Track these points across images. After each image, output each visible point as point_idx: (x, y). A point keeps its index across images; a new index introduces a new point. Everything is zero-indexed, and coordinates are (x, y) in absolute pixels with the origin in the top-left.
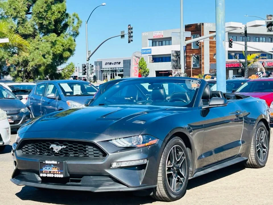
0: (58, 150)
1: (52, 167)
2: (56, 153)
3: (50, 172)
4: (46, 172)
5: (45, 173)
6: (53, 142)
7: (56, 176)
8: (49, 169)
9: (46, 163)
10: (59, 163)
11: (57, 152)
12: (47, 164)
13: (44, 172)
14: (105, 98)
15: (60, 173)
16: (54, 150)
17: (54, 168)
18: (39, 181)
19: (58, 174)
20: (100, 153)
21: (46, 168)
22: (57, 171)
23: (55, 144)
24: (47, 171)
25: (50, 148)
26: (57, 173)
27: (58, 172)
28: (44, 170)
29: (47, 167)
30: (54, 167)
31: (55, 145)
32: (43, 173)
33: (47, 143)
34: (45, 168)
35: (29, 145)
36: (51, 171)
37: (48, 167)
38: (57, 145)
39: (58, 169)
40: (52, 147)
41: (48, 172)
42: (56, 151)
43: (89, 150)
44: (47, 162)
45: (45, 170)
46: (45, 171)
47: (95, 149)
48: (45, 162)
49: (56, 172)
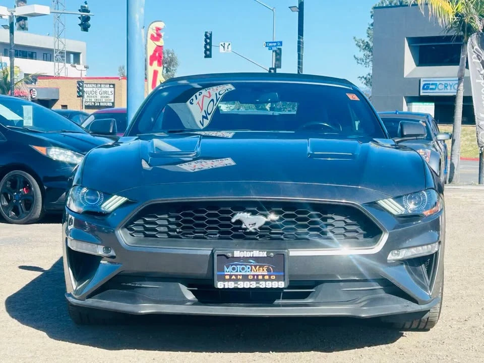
0: (257, 227)
1: (251, 266)
2: (251, 233)
3: (245, 278)
4: (234, 277)
5: (230, 280)
6: (242, 206)
7: (263, 285)
8: (243, 269)
9: (235, 256)
10: (272, 254)
11: (253, 231)
12: (239, 259)
13: (227, 277)
14: (152, 120)
15: (273, 277)
16: (243, 226)
17: (258, 267)
18: (190, 301)
19: (270, 280)
20: (361, 231)
21: (234, 269)
22: (266, 273)
23: (248, 212)
24: (236, 276)
25: (233, 220)
26: (267, 277)
27: (270, 276)
28: (229, 273)
29: (236, 265)
30: (255, 266)
31: (249, 214)
32: (224, 280)
33: (222, 209)
34: (231, 268)
35: (159, 216)
36: (248, 273)
37: (238, 266)
38: (254, 213)
39: (268, 270)
40: (238, 219)
41: (239, 277)
42: (249, 227)
43: (337, 224)
44: (237, 254)
45: (232, 273)
46: (231, 276)
47: (348, 221)
48: (233, 254)
49: (263, 276)
